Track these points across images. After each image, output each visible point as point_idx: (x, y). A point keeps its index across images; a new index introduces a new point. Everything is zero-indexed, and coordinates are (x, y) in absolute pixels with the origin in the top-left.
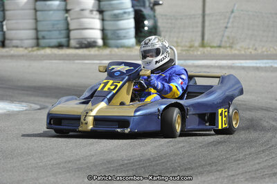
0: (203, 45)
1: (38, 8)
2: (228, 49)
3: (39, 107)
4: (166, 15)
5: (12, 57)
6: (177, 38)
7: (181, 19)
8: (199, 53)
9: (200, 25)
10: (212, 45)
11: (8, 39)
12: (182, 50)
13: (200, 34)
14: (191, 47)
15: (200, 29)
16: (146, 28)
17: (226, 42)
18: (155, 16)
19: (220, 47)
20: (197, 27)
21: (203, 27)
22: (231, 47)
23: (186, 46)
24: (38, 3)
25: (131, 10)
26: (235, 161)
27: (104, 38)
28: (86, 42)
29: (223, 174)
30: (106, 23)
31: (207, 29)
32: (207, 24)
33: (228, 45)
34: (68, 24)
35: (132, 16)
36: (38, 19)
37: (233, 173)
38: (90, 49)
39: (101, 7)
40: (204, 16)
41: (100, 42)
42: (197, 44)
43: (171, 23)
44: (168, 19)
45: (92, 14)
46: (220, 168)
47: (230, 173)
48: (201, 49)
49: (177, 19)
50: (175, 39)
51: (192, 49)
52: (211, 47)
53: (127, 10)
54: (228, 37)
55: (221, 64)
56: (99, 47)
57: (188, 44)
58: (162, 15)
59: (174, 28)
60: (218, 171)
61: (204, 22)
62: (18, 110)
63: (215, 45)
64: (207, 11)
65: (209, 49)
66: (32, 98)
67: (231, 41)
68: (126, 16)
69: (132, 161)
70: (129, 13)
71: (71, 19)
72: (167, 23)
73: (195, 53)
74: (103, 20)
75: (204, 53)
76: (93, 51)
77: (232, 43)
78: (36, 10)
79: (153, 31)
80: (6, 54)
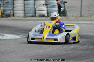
0: (81, 16)
1: (25, 3)
2: (90, 18)
3: (26, 37)
4: (68, 6)
5: (16, 20)
6: (72, 14)
7: (74, 7)
8: (80, 19)
9: (80, 9)
10: (84, 16)
11: (15, 14)
12: (74, 18)
13: (80, 12)
14: (77, 17)
15: (80, 11)
16: (62, 11)
17: (89, 15)
18: (65, 6)
19: (87, 17)
20: (79, 10)
21: (81, 10)
22: (91, 17)
23: (75, 17)
24: (25, 2)
25: (57, 4)
26: (93, 55)
27: (48, 14)
28: (41, 15)
29: (89, 60)
30: (48, 9)
31: (82, 11)
32: (82, 9)
33: (89, 16)
34: (35, 9)
35: (57, 6)
36: (25, 7)
37: (92, 60)
38: (43, 17)
39: (47, 3)
40: (81, 7)
41: (46, 15)
42: (79, 16)
43: (70, 9)
44: (69, 7)
45: (43, 5)
46: (88, 58)
47: (91, 60)
48: (80, 18)
49: (72, 7)
50: (71, 14)
51: (77, 18)
52: (84, 17)
53: (55, 5)
54: (89, 14)
55: (87, 23)
56: (46, 17)
57: (76, 16)
58: (67, 6)
59: (71, 10)
60: (87, 59)
61: (81, 8)
62: (19, 37)
63: (85, 16)
64: (83, 5)
65: (83, 18)
66: (23, 34)
67: (90, 15)
68: (55, 6)
69: (58, 55)
70: (56, 5)
71: (36, 7)
72: (69, 9)
73: (78, 19)
74: (47, 8)
75: (81, 19)
76: (44, 18)
77: (91, 16)
78: (24, 4)
79: (64, 11)
80: (14, 19)
